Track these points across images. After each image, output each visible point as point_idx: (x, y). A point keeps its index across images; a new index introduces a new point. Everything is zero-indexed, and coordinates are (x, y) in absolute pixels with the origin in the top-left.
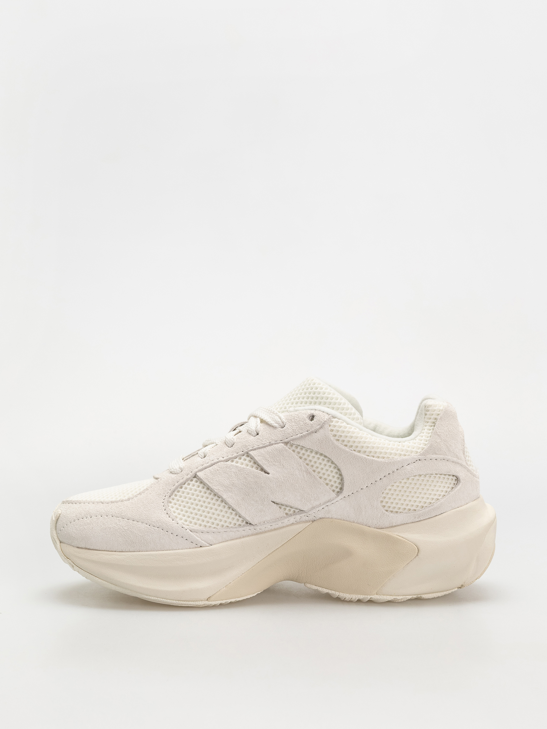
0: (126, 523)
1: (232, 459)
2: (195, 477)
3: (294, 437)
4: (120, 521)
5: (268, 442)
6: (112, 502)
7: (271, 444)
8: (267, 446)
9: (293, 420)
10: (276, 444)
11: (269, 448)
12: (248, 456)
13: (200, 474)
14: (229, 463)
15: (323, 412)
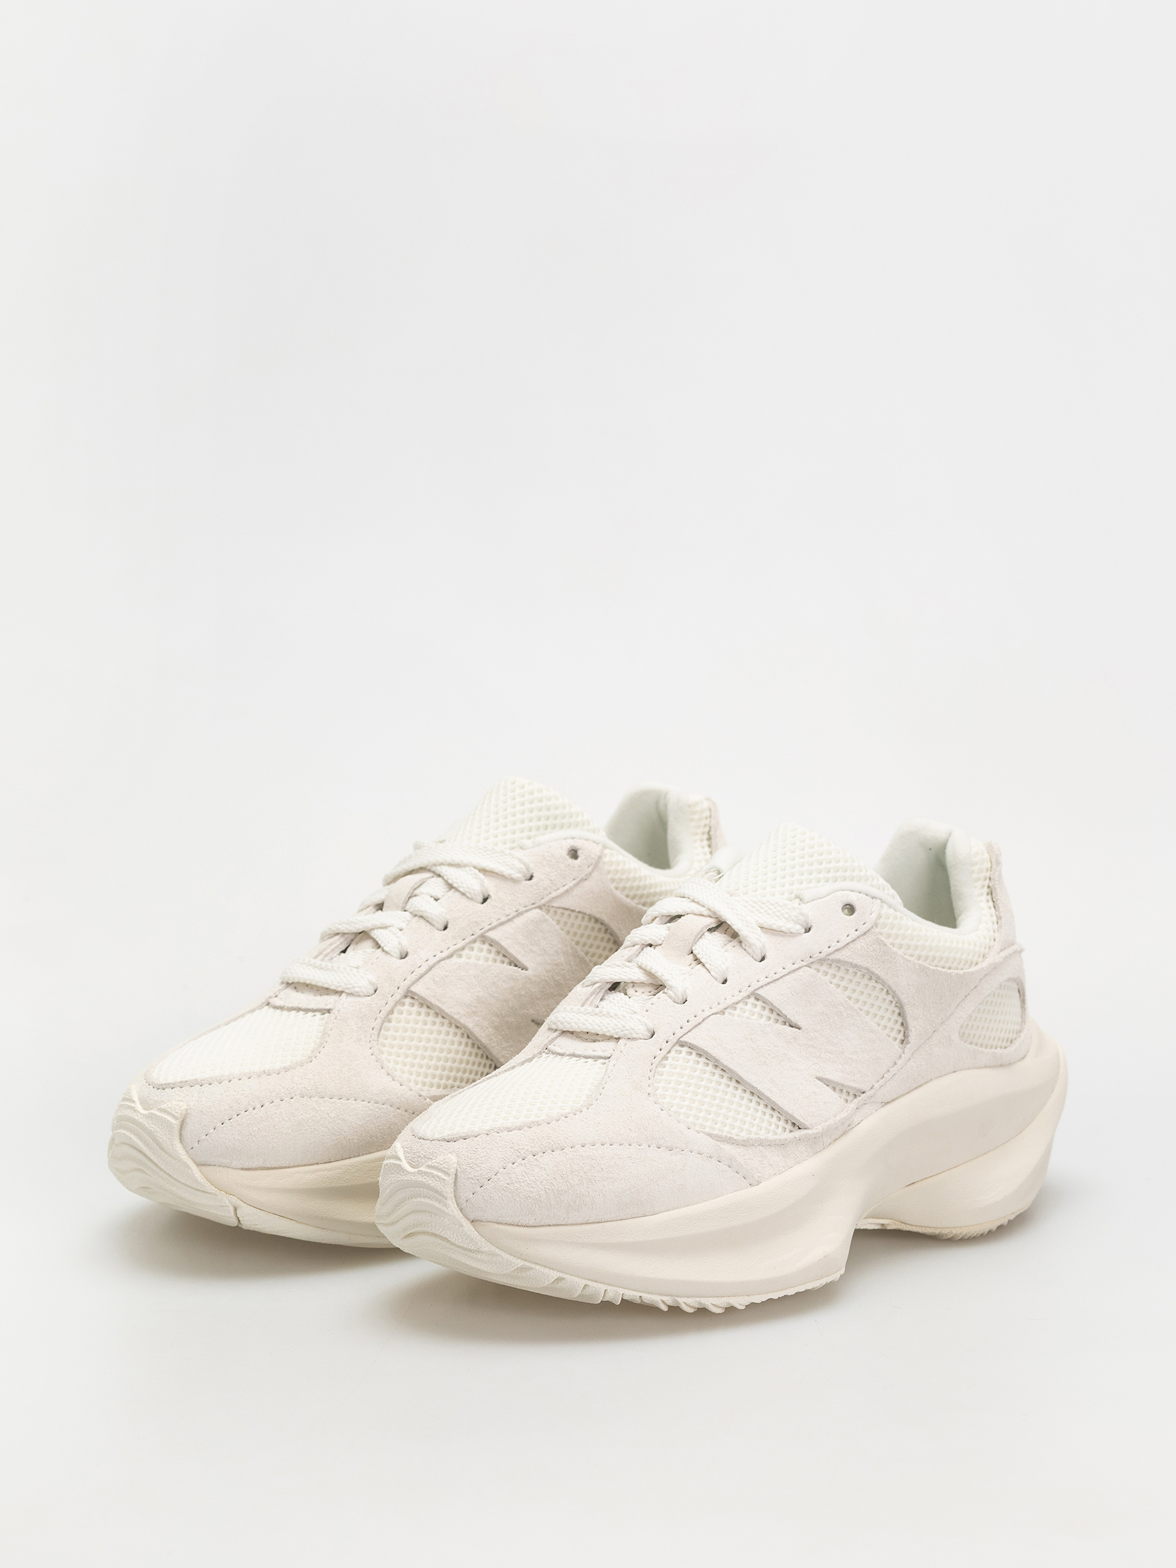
0: (330, 1105)
1: (457, 953)
2: (406, 997)
3: (554, 894)
4: (320, 1104)
5: (514, 909)
6: (286, 1070)
7: (519, 914)
8: (514, 917)
9: (545, 863)
10: (526, 911)
11: (518, 921)
12: (484, 942)
13: (417, 989)
14: (454, 959)
15: (587, 840)
